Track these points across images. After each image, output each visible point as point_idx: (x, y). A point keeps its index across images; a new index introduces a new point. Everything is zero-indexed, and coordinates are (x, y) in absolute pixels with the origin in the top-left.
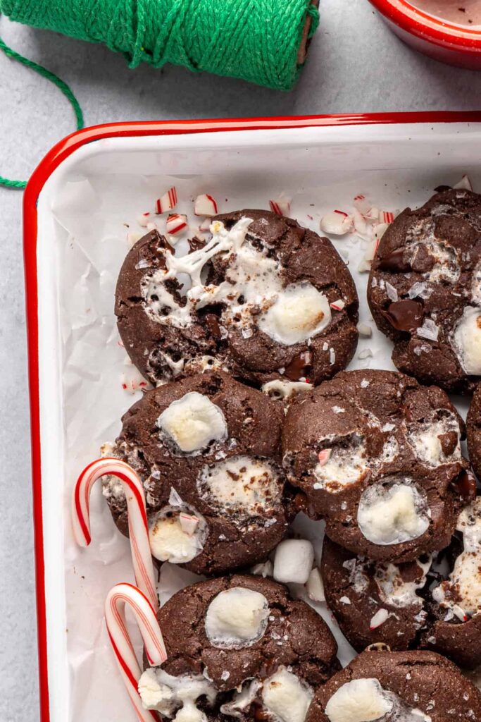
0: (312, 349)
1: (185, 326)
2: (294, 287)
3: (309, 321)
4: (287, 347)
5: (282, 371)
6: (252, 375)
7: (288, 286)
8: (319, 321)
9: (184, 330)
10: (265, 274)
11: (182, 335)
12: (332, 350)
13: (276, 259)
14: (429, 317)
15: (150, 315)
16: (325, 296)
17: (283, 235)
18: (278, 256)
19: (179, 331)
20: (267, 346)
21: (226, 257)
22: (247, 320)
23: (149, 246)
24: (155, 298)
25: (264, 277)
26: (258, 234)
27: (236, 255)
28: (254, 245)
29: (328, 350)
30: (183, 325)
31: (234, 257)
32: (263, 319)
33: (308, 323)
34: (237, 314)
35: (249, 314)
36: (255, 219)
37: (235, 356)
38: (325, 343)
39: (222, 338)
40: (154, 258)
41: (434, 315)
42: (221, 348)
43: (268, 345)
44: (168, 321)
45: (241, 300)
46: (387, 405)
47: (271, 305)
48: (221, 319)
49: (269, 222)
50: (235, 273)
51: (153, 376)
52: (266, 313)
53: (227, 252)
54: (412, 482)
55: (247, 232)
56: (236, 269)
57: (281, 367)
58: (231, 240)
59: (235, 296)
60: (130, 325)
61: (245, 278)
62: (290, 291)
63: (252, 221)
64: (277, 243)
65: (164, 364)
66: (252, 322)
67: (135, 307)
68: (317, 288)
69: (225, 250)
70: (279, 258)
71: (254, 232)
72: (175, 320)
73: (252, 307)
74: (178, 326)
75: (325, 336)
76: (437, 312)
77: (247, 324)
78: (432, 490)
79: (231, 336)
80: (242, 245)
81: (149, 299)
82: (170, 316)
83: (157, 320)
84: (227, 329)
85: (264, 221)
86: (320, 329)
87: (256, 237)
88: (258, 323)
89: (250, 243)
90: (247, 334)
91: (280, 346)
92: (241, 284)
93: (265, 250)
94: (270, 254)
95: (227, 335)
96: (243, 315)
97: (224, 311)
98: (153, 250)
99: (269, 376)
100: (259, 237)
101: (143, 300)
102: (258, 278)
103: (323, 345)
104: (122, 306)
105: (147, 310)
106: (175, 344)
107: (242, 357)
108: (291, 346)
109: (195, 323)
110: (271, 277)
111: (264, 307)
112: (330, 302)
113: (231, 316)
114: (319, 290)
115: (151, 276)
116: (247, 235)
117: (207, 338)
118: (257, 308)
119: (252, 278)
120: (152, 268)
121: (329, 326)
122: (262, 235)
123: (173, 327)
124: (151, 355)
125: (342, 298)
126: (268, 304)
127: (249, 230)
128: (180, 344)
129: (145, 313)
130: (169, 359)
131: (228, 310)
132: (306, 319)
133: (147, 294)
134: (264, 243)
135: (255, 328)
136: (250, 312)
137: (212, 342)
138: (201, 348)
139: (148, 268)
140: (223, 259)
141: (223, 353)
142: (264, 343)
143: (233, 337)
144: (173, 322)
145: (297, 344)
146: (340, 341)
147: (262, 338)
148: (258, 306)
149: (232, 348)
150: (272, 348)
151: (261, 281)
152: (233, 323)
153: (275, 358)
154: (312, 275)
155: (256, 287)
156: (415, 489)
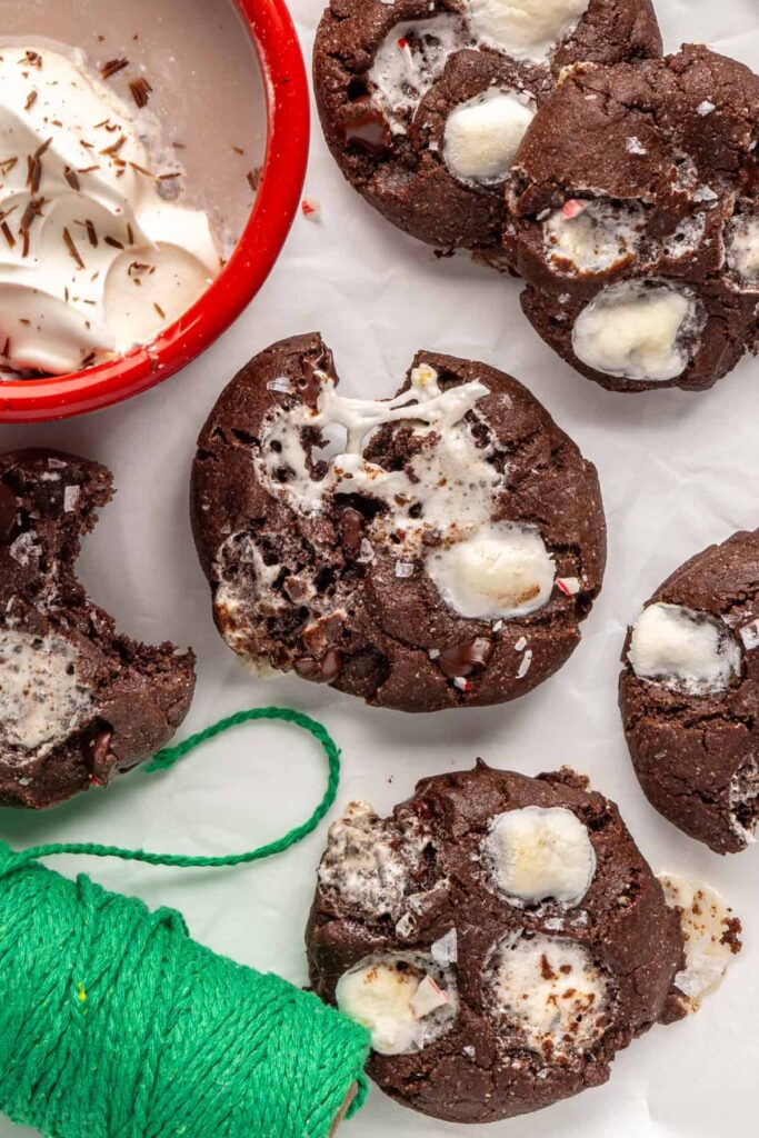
0: (495, 638)
1: (307, 513)
2: (511, 528)
4: (459, 618)
5: (435, 654)
7: (502, 521)
8: (528, 599)
9: (303, 519)
10: (472, 486)
11: (297, 528)
12: (529, 653)
13: (500, 470)
15: (259, 472)
16: (554, 561)
17: (529, 436)
18: (506, 466)
19: (294, 517)
20: (426, 604)
21: (420, 432)
22: (411, 548)
23: (302, 358)
24: (277, 446)
25: (468, 491)
26: (489, 419)
27: (440, 438)
28: (475, 432)
29: (523, 652)
30: (305, 509)
31: (433, 439)
32: (439, 557)
34: (399, 531)
35: (419, 539)
36: (493, 390)
37: (368, 598)
38: (522, 639)
39: (359, 560)
40: (303, 382)
42: (349, 573)
43: (429, 601)
44: (282, 493)
45: (415, 512)
47: (461, 541)
48: (369, 527)
49: (514, 405)
50: (425, 464)
51: (219, 572)
52: (448, 548)
53: (427, 424)
55: (472, 406)
56: (429, 460)
57: (436, 647)
58: (439, 408)
59: (408, 502)
60: (218, 473)
61: (438, 479)
62: (501, 529)
63: (488, 392)
64: (513, 448)
65: (248, 559)
66: (419, 555)
67: (239, 449)
68: (546, 544)
69: (425, 420)
70: (507, 472)
71: (484, 414)
72: (295, 496)
73: (431, 530)
74: (296, 508)
75: (527, 626)
77: (409, 554)
79: (375, 563)
80: (455, 425)
81: (267, 445)
82: (288, 486)
83: (266, 485)
84: (373, 548)
85: (506, 400)
86: (523, 610)
87: (483, 422)
88: (428, 558)
89: (469, 427)
90: (402, 571)
91: (448, 611)
92: (427, 486)
93: (489, 448)
94: (495, 460)
95: (370, 558)
96: (409, 537)
97: (381, 517)
98: (305, 368)
99: (411, 654)
100: (488, 424)
101: (258, 443)
102: (458, 487)
103: (517, 639)
104: (217, 437)
105: (258, 462)
106: (279, 537)
107: (381, 605)
108: (465, 619)
109: (324, 514)
110: (480, 494)
111: (448, 539)
112: (558, 575)
113: (389, 530)
114: (549, 548)
115: (287, 409)
116: (471, 411)
117: (333, 549)
118: (436, 535)
119: (449, 484)
120: (293, 397)
121: (540, 610)
122: (495, 423)
123: (287, 507)
124: (232, 538)
125: (579, 576)
126: (456, 536)
127: (477, 406)
128: (287, 540)
129: (252, 466)
130: (258, 557)
131: (387, 517)
132: (508, 588)
133: (269, 436)
134: (492, 436)
135: (419, 565)
136: (423, 537)
137: (339, 559)
138: (318, 561)
139: (288, 395)
140: (415, 434)
141: (349, 583)
142: (423, 597)
143: (378, 566)
144: (290, 498)
145: (476, 621)
146: (548, 644)
147: (425, 588)
148: (440, 533)
149: (369, 583)
150: (435, 610)
151: (461, 494)
152: (388, 542)
153: (433, 630)
154: (548, 520)
155: (448, 502)
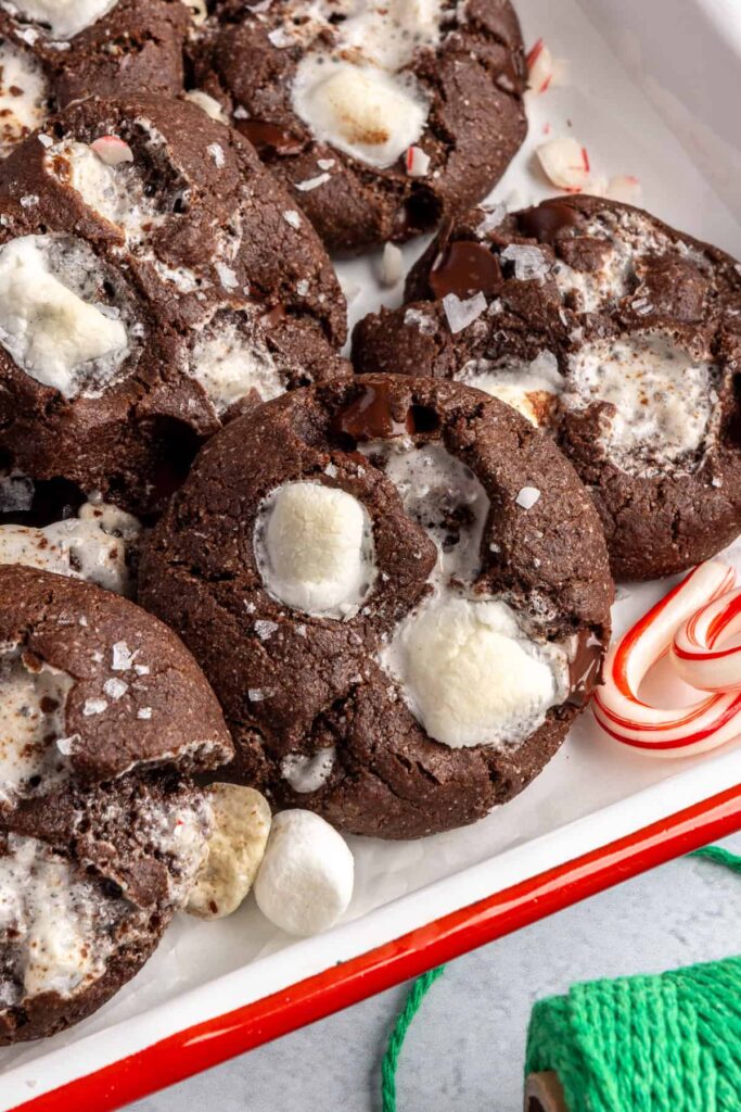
2: (408, 85)
3: (361, 122)
4: (289, 111)
5: (242, 113)
6: (206, 71)
8: (367, 142)
12: (326, 177)
14: (490, 299)
16: (423, 132)
22: (304, 34)
29: (321, 172)
32: (321, 60)
33: (354, 122)
34: (306, 18)
39: (250, 8)
41: (497, 307)
45: (336, 18)
46: (271, 271)
52: (335, 60)
54: (139, 339)
57: (248, 108)
59: (339, 8)
66: (306, 43)
68: (429, 117)
76: (507, 308)
78: (141, 387)
86: (353, 151)
88: (310, 54)
96: (310, 26)
99: (219, 91)
102: (392, 25)
108: (296, 116)
111: (344, 52)
112: (415, 145)
113: (299, 12)
114: (428, 121)
126: (353, 56)
135: (298, 51)
148: (342, 41)
151: (390, 32)
155: (373, 30)
156: (127, 353)
